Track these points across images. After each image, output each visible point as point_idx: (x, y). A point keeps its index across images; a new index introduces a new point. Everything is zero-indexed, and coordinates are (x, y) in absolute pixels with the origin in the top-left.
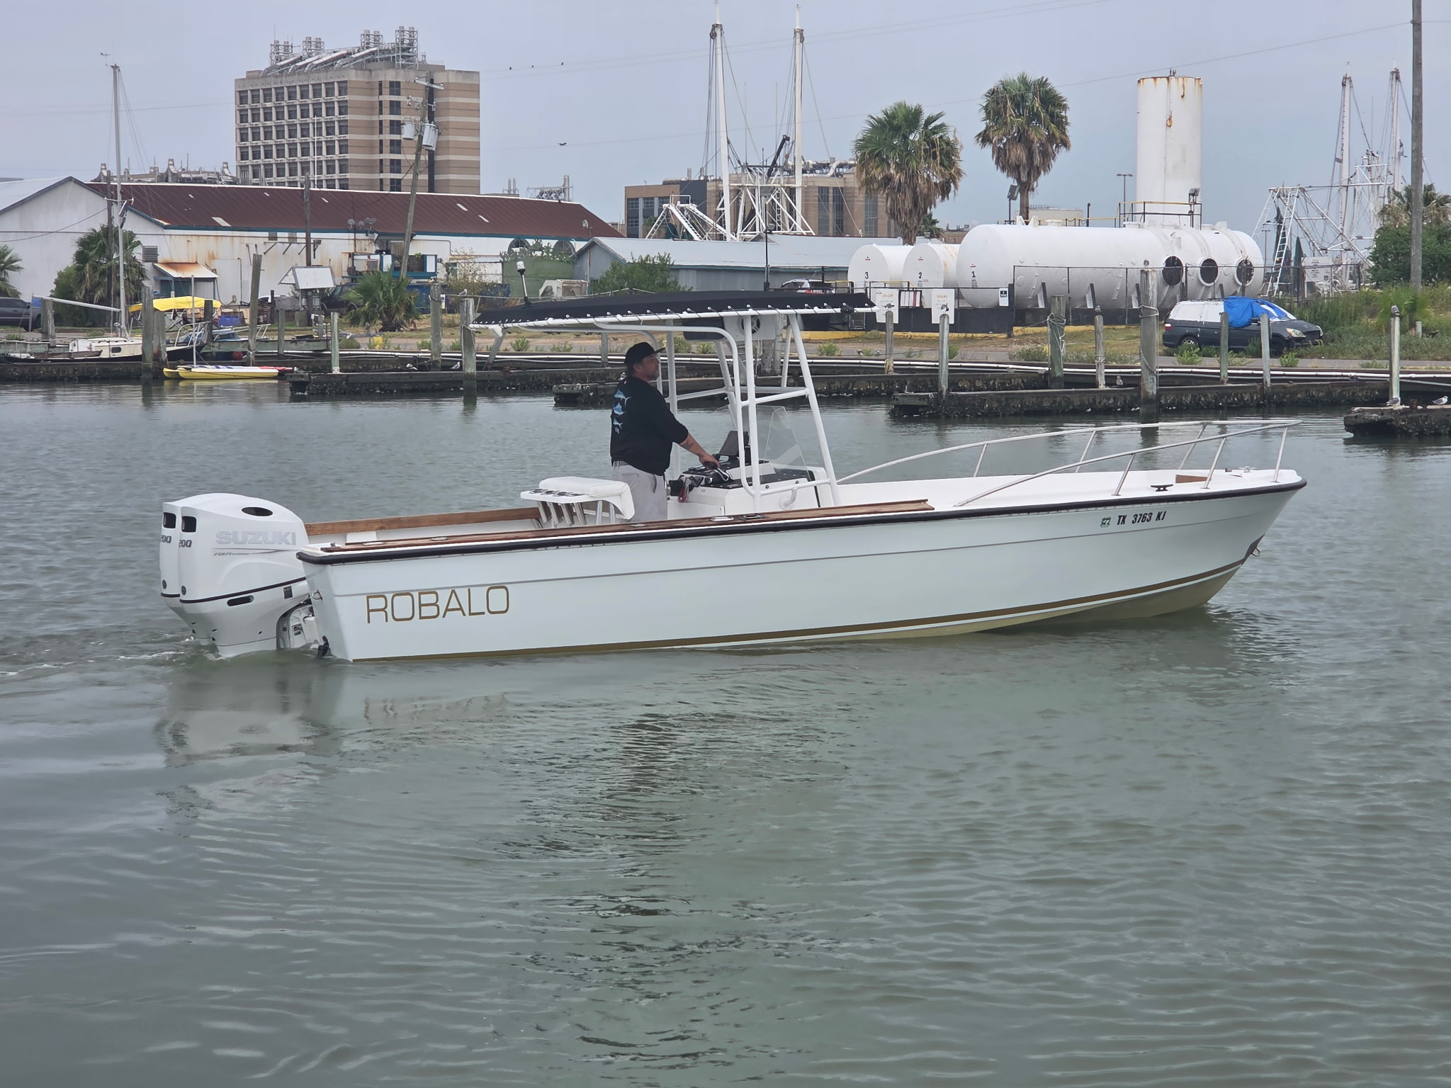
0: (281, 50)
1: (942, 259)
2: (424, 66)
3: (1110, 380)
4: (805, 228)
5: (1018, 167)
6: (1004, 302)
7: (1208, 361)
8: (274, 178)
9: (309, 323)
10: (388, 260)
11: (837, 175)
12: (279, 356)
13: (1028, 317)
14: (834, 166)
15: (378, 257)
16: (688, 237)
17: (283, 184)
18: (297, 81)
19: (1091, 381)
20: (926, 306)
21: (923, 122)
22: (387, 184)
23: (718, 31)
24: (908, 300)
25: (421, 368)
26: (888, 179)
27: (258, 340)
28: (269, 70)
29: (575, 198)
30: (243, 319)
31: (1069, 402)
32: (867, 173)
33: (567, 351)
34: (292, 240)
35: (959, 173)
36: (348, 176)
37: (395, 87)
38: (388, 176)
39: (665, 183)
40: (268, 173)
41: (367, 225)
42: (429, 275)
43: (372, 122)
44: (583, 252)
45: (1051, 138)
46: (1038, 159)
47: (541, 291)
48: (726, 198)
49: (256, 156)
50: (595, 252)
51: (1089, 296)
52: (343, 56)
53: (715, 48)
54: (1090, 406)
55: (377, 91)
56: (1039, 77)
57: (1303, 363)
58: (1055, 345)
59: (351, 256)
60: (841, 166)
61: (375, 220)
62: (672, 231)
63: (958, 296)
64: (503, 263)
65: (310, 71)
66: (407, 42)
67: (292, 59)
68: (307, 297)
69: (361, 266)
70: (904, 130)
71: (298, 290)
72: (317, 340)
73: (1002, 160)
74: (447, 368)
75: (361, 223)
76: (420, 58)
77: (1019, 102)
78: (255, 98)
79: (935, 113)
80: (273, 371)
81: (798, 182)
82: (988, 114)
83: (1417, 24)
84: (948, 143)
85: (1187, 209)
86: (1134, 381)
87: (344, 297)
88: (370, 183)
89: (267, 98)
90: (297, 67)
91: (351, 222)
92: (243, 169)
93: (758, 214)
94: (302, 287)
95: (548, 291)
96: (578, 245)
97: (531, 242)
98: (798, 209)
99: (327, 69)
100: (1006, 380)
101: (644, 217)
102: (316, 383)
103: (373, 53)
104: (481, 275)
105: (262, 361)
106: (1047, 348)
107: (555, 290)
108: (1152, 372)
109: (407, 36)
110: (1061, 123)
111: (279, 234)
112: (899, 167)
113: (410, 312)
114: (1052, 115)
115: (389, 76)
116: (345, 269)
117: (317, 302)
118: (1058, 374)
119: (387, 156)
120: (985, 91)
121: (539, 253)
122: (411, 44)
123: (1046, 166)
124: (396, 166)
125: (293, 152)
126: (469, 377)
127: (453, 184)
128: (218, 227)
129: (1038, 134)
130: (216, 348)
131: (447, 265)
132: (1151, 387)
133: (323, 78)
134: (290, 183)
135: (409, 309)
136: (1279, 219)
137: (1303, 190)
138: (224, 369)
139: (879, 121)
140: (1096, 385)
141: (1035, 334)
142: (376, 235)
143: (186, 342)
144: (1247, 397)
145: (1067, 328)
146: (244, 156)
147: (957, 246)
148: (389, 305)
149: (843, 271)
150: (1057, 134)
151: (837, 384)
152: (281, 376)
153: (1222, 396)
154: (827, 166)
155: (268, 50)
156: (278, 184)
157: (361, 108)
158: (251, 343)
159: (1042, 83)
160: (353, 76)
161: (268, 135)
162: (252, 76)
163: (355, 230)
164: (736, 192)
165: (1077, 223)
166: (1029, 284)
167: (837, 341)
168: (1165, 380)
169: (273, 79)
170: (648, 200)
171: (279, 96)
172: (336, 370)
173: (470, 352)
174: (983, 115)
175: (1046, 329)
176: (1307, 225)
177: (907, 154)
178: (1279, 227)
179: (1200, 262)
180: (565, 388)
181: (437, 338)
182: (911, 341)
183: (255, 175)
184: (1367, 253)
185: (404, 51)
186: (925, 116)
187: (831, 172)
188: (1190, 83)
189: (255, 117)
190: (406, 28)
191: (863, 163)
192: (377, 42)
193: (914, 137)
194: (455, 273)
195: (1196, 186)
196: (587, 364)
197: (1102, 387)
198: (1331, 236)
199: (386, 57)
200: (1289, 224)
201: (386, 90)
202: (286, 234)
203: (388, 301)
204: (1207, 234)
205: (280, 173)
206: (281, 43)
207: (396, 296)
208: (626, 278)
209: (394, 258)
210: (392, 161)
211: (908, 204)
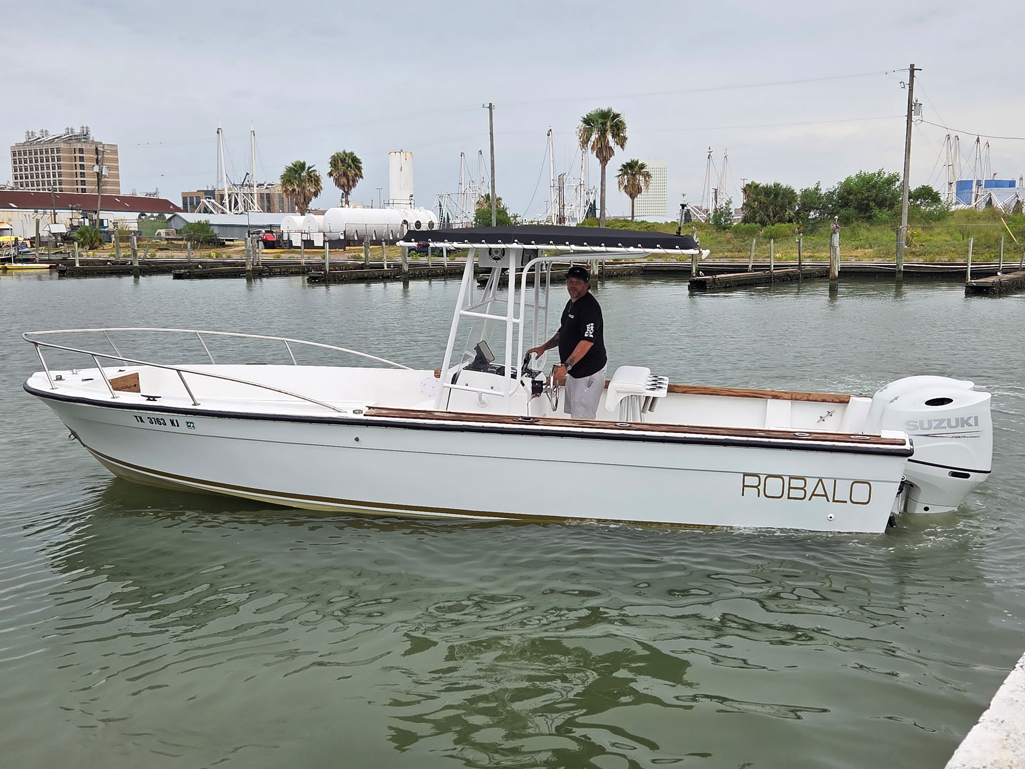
0: (30, 134)
1: (317, 221)
2: (93, 142)
3: (389, 266)
4: (259, 209)
5: (343, 186)
6: (342, 237)
7: (422, 259)
8: (30, 187)
9: (57, 246)
10: (87, 221)
11: (267, 188)
12: (49, 260)
13: (351, 243)
14: (266, 185)
15: (82, 220)
16: (211, 212)
17: (34, 190)
18: (38, 148)
19: (382, 267)
20: (312, 239)
21: (307, 169)
22: (80, 190)
23: (220, 130)
24: (305, 237)
25: (113, 264)
26: (294, 190)
27: (40, 254)
28: (25, 143)
29: (162, 197)
30: (27, 245)
31: (374, 274)
32: (286, 188)
33: (172, 257)
34: (45, 213)
35: (321, 188)
36: (62, 186)
37: (81, 151)
38: (80, 187)
39: (198, 191)
40: (27, 185)
41: (77, 207)
42: (105, 227)
43: (72, 165)
44: (170, 219)
45: (356, 175)
46: (351, 183)
47: (156, 234)
48: (226, 197)
49: (21, 178)
50: (176, 218)
51: (374, 235)
52: (58, 138)
53: (219, 138)
54: (382, 276)
55: (73, 152)
56: (350, 152)
57: (457, 259)
58: (366, 254)
59: (71, 219)
60: (269, 185)
61: (80, 205)
62: (206, 210)
63: (324, 235)
64: (138, 222)
65: (43, 144)
66: (85, 132)
67: (35, 138)
68: (55, 236)
69: (75, 223)
70: (300, 171)
71: (51, 233)
72: (64, 253)
73: (337, 182)
74: (125, 264)
75: (74, 206)
76: (91, 139)
77: (343, 161)
78: (20, 154)
79: (311, 166)
80: (48, 266)
81: (255, 190)
82: (332, 165)
83: (491, 134)
84: (317, 176)
85: (409, 202)
86: (399, 266)
87: (71, 236)
88: (73, 190)
89: (25, 154)
90: (38, 141)
91: (70, 206)
92: (16, 183)
93: (240, 203)
94: (52, 232)
95: (159, 234)
96: (168, 216)
97: (149, 214)
98: (255, 201)
99: (51, 143)
100: (347, 267)
101: (190, 204)
102: (69, 270)
103: (71, 136)
104: (129, 227)
105: (42, 261)
106: (363, 255)
107: (162, 233)
108: (406, 263)
109: (85, 129)
110: (359, 169)
111: (39, 210)
112: (298, 186)
113: (101, 242)
114: (356, 166)
115: (78, 146)
116: (68, 225)
117: (59, 238)
118: (368, 264)
119: (79, 179)
120: (330, 157)
121: (153, 219)
122: (87, 133)
123: (354, 185)
124: (83, 183)
125: (37, 177)
126: (136, 267)
127: (108, 190)
128: (12, 208)
129: (351, 172)
130: (20, 257)
131: (114, 223)
132: (406, 268)
133: (49, 146)
134: (43, 189)
135: (101, 241)
136: (440, 205)
137: (449, 195)
138: (25, 265)
139: (290, 168)
140: (384, 268)
141: (354, 249)
142: (81, 211)
143: (8, 255)
144: (438, 271)
145: (371, 247)
146: (16, 178)
147: (323, 216)
148: (92, 240)
149: (279, 227)
150: (358, 173)
151: (283, 269)
152: (50, 267)
153: (430, 271)
154: (263, 185)
155: (25, 134)
156: (32, 190)
157: (66, 159)
158: (37, 254)
159: (352, 154)
160: (62, 146)
161: (26, 170)
162: (17, 145)
163: (72, 209)
164: (229, 195)
165: (368, 207)
166: (351, 230)
167: (281, 253)
168: (410, 265)
169: (27, 147)
170: (191, 198)
171: (30, 153)
172: (78, 265)
173: (136, 258)
174: (330, 166)
175: (363, 247)
176: (450, 208)
177: (301, 180)
178: (440, 209)
179: (414, 222)
180: (177, 272)
181: (118, 252)
182: (309, 253)
183: (22, 186)
184: (473, 219)
185: (84, 136)
186: (307, 166)
187: (265, 187)
188: (408, 154)
189: (20, 162)
190: (85, 126)
191: (284, 184)
192: (72, 132)
193: (304, 174)
194: (117, 227)
195: (412, 193)
196: (181, 262)
197: (386, 269)
198: (459, 212)
199: (77, 139)
200: (444, 208)
201: (77, 152)
202: (42, 211)
203: (92, 237)
204: (417, 211)
205: (33, 185)
206: (30, 131)
207: (94, 236)
208: (192, 229)
209: (90, 220)
210: (81, 181)
211: (302, 200)
